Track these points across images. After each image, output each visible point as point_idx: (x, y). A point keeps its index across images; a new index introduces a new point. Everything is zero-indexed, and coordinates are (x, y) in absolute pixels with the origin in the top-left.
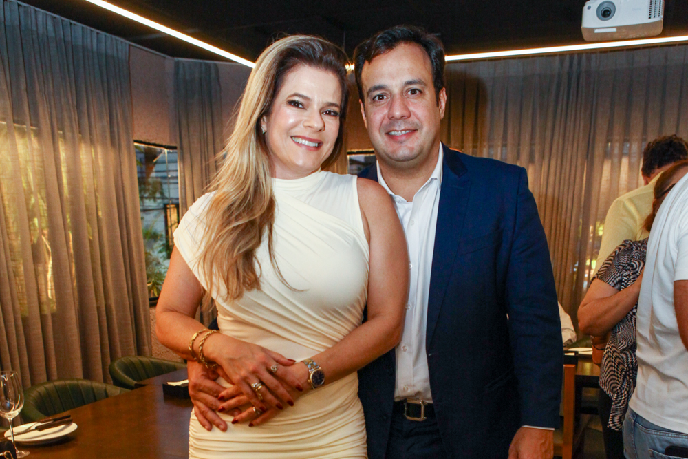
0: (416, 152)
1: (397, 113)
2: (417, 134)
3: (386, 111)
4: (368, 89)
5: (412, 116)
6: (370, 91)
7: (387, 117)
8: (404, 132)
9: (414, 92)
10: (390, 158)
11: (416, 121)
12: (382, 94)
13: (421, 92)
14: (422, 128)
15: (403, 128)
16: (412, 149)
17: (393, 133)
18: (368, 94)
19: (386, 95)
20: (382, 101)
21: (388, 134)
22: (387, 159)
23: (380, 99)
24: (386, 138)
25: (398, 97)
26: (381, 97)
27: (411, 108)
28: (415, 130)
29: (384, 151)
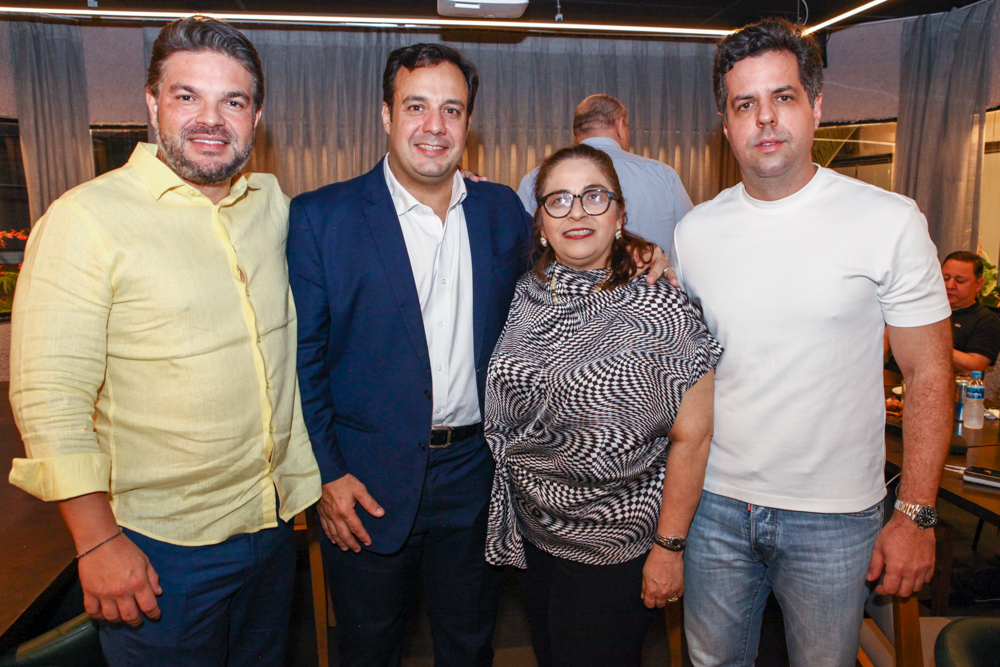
0: (444, 169)
1: (435, 128)
2: (448, 152)
3: (421, 123)
4: (405, 98)
5: (447, 136)
6: (407, 99)
7: (421, 129)
8: (435, 148)
9: (451, 111)
10: (415, 171)
11: (450, 139)
12: (418, 105)
13: (458, 113)
14: (453, 147)
15: (435, 143)
16: (440, 166)
17: (423, 146)
18: (404, 101)
19: (423, 107)
20: (417, 113)
21: (417, 145)
22: (411, 171)
23: (415, 109)
24: (414, 149)
25: (437, 112)
26: (416, 108)
27: (448, 126)
28: (445, 148)
29: (409, 162)
